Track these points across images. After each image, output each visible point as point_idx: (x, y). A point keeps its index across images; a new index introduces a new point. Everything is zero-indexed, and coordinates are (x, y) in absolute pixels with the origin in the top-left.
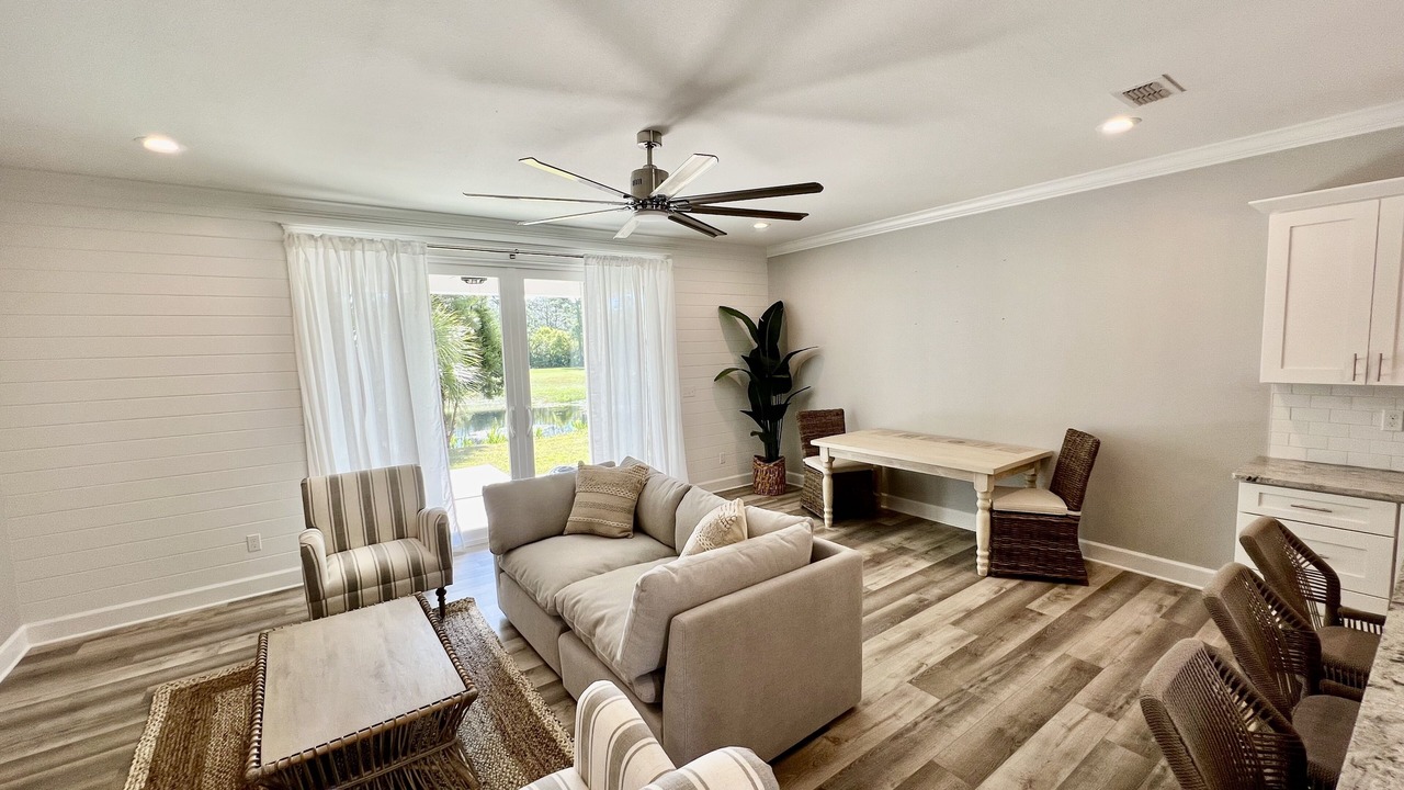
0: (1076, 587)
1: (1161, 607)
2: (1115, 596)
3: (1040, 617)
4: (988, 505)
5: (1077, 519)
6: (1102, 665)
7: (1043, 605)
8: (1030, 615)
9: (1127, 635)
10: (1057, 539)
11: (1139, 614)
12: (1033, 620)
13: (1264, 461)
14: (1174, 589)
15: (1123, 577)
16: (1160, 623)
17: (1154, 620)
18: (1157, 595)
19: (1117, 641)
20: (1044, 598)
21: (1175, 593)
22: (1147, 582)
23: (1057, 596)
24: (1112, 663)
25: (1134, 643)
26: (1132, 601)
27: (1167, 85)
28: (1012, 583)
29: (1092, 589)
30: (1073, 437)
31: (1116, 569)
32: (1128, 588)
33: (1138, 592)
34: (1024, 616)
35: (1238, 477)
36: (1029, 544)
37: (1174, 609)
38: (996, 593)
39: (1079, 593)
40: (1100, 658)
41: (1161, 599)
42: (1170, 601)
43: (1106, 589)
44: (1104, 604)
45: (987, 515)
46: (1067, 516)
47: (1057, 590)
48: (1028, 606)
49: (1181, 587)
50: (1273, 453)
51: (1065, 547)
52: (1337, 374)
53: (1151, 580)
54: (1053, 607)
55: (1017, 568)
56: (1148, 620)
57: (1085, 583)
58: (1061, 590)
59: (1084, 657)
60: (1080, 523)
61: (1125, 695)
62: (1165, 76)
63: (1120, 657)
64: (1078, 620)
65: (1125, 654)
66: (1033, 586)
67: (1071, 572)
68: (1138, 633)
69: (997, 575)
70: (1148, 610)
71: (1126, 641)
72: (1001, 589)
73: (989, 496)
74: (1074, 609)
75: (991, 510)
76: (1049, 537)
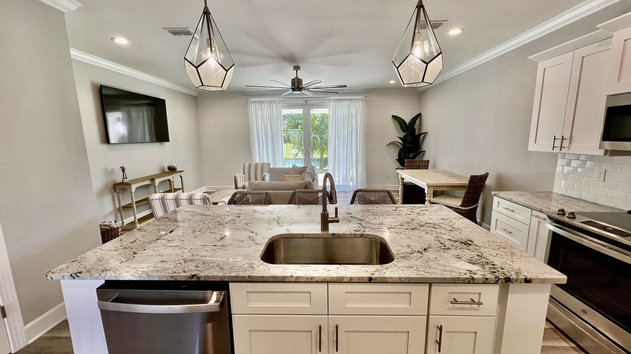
46: (459, 209)
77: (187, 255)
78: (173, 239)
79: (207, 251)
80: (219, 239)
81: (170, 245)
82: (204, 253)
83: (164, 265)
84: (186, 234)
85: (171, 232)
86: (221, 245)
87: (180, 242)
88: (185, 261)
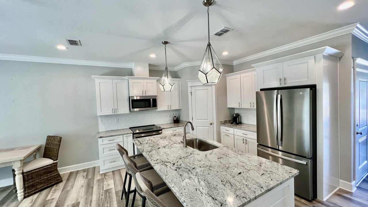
0: (59, 184)
1: (84, 176)
2: (72, 180)
3: (53, 200)
4: (21, 172)
5: (57, 163)
6: (79, 201)
7: (52, 196)
8: (49, 202)
9: (81, 189)
10: (51, 172)
11: (80, 182)
12: (51, 203)
13: (99, 133)
14: (84, 171)
15: (71, 174)
16: (86, 181)
17: (84, 180)
18: (82, 174)
19: (79, 192)
20: (51, 193)
21: (85, 171)
22: (77, 172)
23: (55, 190)
24: (81, 198)
25: (83, 190)
26: (77, 179)
27: (79, 43)
28: (36, 196)
29: (64, 182)
30: (49, 138)
31: (68, 173)
32: (74, 176)
33: (77, 176)
34: (48, 203)
35: (98, 138)
36: (40, 179)
37: (87, 175)
38: (31, 203)
39: (61, 185)
40: (77, 199)
41: (83, 175)
42: (85, 174)
43: (68, 180)
44: (70, 184)
45: (21, 176)
46: (54, 163)
47: (54, 188)
48: (47, 199)
49: (85, 169)
50: (100, 131)
51: (54, 173)
52: (110, 113)
53: (78, 171)
54: (56, 194)
55: (37, 189)
56: (83, 181)
57: (62, 181)
58: (55, 188)
59: (73, 202)
60: (58, 164)
61: (89, 204)
62: (80, 41)
63: (82, 195)
64: (65, 193)
65: (83, 194)
66: (44, 192)
67: (58, 180)
68: (83, 186)
69: (28, 196)
70: (81, 179)
71: (81, 191)
72: (33, 200)
73: (21, 168)
74: (63, 190)
75: (23, 173)
76: (48, 172)
77: (239, 156)
78: (241, 167)
79: (231, 155)
80: (222, 158)
81: (244, 164)
82: (233, 155)
83: (249, 156)
84: (233, 168)
85: (240, 173)
86: (224, 156)
87: (238, 164)
88: (241, 154)
